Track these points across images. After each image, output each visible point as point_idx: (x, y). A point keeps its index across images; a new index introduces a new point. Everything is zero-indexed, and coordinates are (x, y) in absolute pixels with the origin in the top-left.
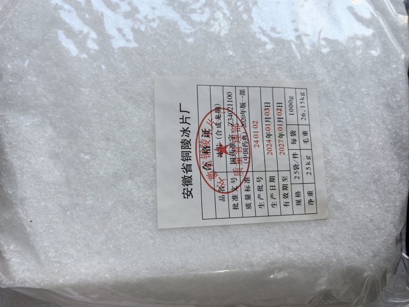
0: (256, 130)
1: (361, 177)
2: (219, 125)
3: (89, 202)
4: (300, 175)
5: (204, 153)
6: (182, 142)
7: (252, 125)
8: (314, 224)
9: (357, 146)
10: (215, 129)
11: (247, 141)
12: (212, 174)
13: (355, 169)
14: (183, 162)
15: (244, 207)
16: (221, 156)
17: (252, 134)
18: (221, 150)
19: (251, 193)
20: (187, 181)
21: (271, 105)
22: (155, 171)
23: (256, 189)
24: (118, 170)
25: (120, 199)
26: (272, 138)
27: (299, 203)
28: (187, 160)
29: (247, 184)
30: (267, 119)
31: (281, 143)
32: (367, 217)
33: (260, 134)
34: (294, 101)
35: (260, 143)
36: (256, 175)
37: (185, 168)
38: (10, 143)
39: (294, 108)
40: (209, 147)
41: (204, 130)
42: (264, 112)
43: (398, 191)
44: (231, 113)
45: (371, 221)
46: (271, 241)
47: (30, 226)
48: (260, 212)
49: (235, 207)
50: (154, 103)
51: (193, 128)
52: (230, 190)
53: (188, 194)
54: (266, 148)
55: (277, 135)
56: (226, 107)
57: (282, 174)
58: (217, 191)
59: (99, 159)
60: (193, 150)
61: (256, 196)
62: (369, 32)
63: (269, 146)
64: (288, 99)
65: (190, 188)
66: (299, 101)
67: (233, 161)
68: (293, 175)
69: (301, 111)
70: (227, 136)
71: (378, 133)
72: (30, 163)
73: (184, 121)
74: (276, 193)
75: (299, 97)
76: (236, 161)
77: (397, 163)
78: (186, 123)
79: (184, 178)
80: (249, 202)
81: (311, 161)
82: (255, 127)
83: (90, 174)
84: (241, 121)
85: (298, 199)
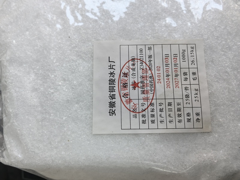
0: (159, 72)
2: (134, 70)
4: (190, 102)
5: (124, 87)
6: (109, 81)
7: (156, 69)
8: (200, 135)
10: (131, 72)
11: (153, 79)
12: (129, 100)
14: (110, 93)
15: (150, 122)
16: (135, 89)
17: (156, 75)
18: (135, 85)
19: (155, 113)
20: (112, 105)
21: (170, 56)
22: (92, 98)
23: (158, 110)
25: (70, 116)
26: (170, 77)
27: (189, 120)
28: (113, 91)
29: (152, 107)
30: (167, 65)
31: (176, 80)
33: (162, 75)
34: (186, 53)
35: (162, 81)
36: (159, 101)
37: (111, 97)
39: (186, 57)
40: (127, 84)
41: (124, 73)
42: (164, 60)
44: (142, 62)
48: (161, 126)
49: (144, 122)
50: (93, 58)
51: (117, 72)
52: (140, 111)
53: (112, 113)
54: (165, 84)
55: (174, 75)
56: (139, 58)
57: (177, 101)
58: (131, 111)
60: (116, 86)
61: (159, 115)
63: (168, 83)
64: (181, 51)
65: (114, 109)
66: (189, 52)
67: (143, 92)
68: (185, 102)
69: (191, 59)
70: (139, 76)
73: (111, 67)
74: (172, 114)
75: (190, 49)
76: (145, 92)
78: (112, 68)
79: (110, 103)
80: (153, 119)
81: (198, 92)
82: (159, 70)
84: (148, 66)
85: (188, 117)
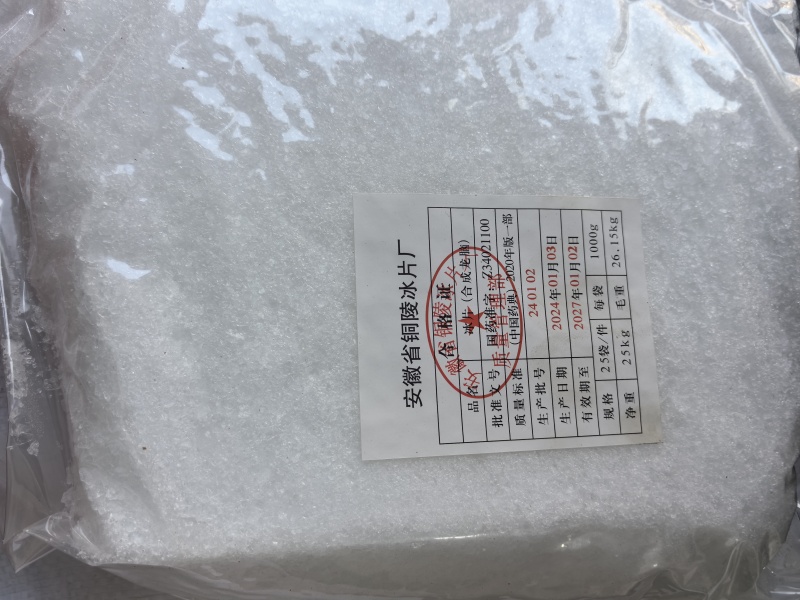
0: (531, 285)
1: (719, 367)
2: (466, 277)
3: (243, 414)
4: (611, 365)
5: (442, 326)
6: (402, 308)
7: (524, 276)
8: (636, 452)
9: (712, 313)
10: (460, 284)
11: (516, 305)
12: (456, 363)
13: (709, 354)
14: (404, 343)
15: (513, 422)
16: (471, 333)
17: (526, 293)
18: (471, 321)
19: (524, 397)
20: (412, 377)
21: (558, 240)
22: (356, 358)
23: (533, 389)
24: (292, 357)
25: (296, 408)
26: (561, 299)
27: (609, 414)
28: (412, 339)
29: (517, 382)
30: (552, 266)
31: (577, 307)
32: (732, 440)
33: (539, 293)
34: (599, 233)
35: (540, 308)
36: (534, 365)
37: (407, 354)
38: (106, 313)
39: (600, 246)
40: (450, 317)
41: (440, 286)
42: (545, 253)
43: (788, 392)
44: (488, 255)
45: (740, 446)
46: (561, 482)
47: (142, 457)
48: (541, 430)
49: (497, 422)
50: (353, 239)
51: (422, 283)
52: (487, 392)
53: (413, 399)
54: (549, 316)
55: (570, 293)
56: (479, 245)
57: (579, 363)
58: (464, 394)
59: (260, 340)
60: (422, 322)
61: (534, 402)
62: (733, 107)
63: (555, 314)
64: (588, 230)
65: (416, 388)
66: (607, 233)
67: (493, 341)
68: (599, 365)
69: (611, 251)
70: (482, 297)
71: (750, 289)
72: (141, 347)
73: (405, 270)
74: (568, 398)
75: (608, 225)
76: (498, 340)
77: (785, 342)
78: (409, 274)
79: (406, 371)
80: (520, 412)
81: (630, 339)
82: (530, 279)
83: (244, 365)
84: (505, 269)
85: (608, 406)
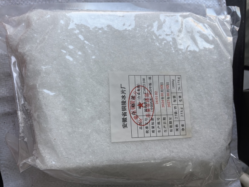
0: (156, 96)
1: (208, 117)
2: (139, 94)
3: (81, 130)
4: (178, 117)
5: (132, 107)
6: (122, 102)
7: (154, 93)
8: (184, 140)
9: (206, 103)
10: (137, 96)
11: (152, 101)
12: (136, 116)
13: (205, 114)
14: (122, 111)
15: (151, 132)
17: (155, 98)
18: (140, 105)
19: (154, 125)
20: (124, 120)
21: (164, 84)
22: (110, 115)
23: (157, 123)
24: (93, 115)
25: (94, 129)
26: (164, 99)
27: (177, 130)
28: (125, 110)
29: (152, 121)
30: (162, 91)
31: (168, 101)
32: (211, 137)
33: (158, 98)
34: (175, 82)
35: (159, 102)
36: (157, 117)
37: (123, 114)
38: (45, 104)
39: (175, 85)
40: (135, 104)
41: (132, 96)
42: (160, 87)
43: (227, 124)
44: (145, 88)
45: (213, 138)
46: (164, 148)
47: (54, 141)
48: (159, 134)
49: (147, 132)
50: (109, 84)
51: (127, 96)
52: (144, 124)
53: (125, 126)
55: (167, 98)
56: (142, 85)
57: (169, 116)
58: (138, 125)
59: (85, 111)
60: (127, 106)
61: (157, 127)
62: (212, 47)
63: (163, 103)
64: (172, 81)
65: (126, 123)
66: (177, 81)
67: (146, 110)
68: (174, 117)
69: (178, 86)
70: (143, 99)
71: (216, 96)
72: (54, 113)
73: (123, 92)
74: (166, 126)
75: (177, 79)
76: (147, 110)
77: (227, 110)
79: (123, 119)
80: (153, 129)
81: (183, 110)
82: (156, 94)
83: (81, 117)
84: (149, 92)
85: (177, 128)
